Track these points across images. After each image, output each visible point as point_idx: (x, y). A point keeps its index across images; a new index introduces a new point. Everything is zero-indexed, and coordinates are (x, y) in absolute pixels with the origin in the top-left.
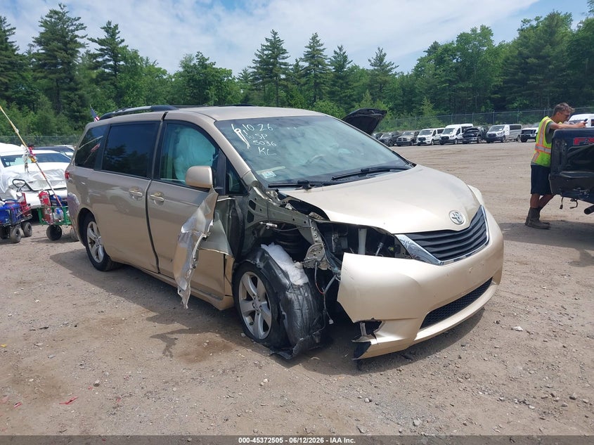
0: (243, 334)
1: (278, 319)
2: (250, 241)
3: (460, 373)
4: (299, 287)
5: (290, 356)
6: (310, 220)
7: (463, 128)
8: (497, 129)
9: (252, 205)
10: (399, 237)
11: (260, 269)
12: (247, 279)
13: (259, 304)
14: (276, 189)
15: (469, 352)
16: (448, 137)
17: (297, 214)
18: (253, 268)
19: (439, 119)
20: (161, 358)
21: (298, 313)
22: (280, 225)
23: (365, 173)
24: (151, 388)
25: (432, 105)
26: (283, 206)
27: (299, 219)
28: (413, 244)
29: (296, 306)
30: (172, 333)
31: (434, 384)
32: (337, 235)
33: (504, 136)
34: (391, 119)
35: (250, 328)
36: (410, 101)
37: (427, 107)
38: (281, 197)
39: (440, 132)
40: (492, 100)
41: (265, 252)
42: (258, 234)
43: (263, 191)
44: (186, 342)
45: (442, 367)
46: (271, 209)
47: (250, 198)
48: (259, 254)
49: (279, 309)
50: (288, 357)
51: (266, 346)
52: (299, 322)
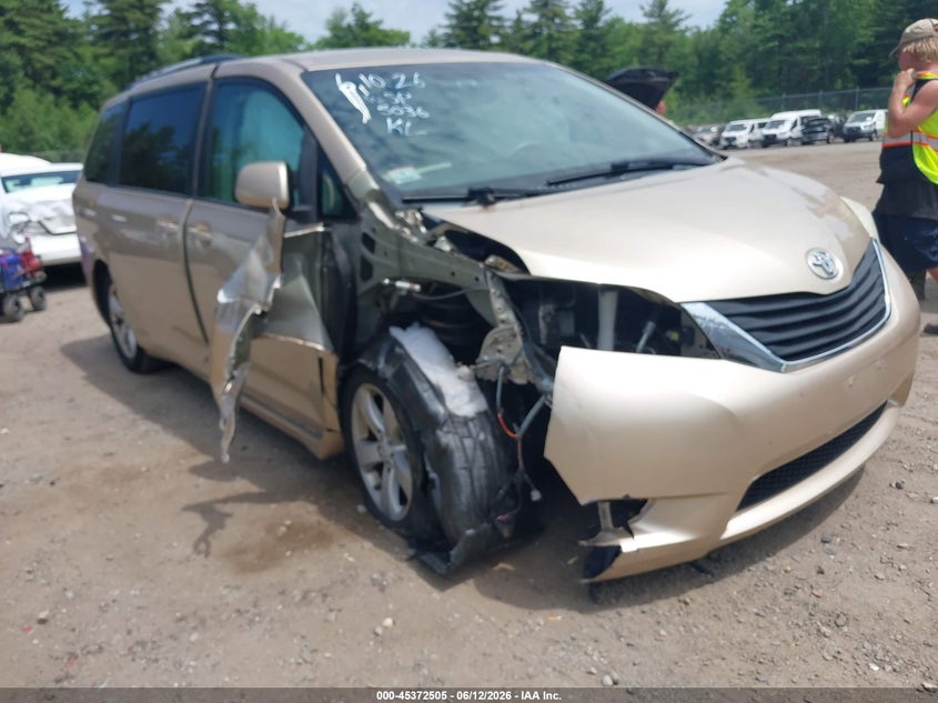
0: (361, 509)
1: (424, 485)
2: (370, 319)
3: (823, 612)
4: (466, 421)
5: (444, 567)
6: (489, 275)
7: (803, 118)
8: (863, 119)
9: (369, 242)
10: (690, 309)
11: (385, 380)
12: (364, 398)
13: (388, 450)
14: (417, 205)
15: (840, 556)
16: (775, 136)
17: (460, 261)
18: (374, 377)
19: (761, 103)
20: (188, 559)
21: (463, 476)
22: (427, 286)
23: (619, 171)
24: (146, 633)
25: (749, 81)
26: (432, 243)
27: (466, 272)
28: (722, 324)
29: (459, 460)
30: (225, 501)
31: (764, 642)
32: (550, 307)
33: (875, 131)
34: (679, 106)
35: (376, 496)
36: (711, 75)
37: (741, 83)
38: (429, 223)
39: (762, 126)
40: (855, 69)
41: (396, 343)
42: (387, 305)
43: (391, 211)
44: (247, 523)
45: (780, 594)
46: (407, 251)
47: (364, 228)
48: (385, 347)
49: (424, 466)
50: (441, 568)
51: (403, 536)
52: (464, 497)
